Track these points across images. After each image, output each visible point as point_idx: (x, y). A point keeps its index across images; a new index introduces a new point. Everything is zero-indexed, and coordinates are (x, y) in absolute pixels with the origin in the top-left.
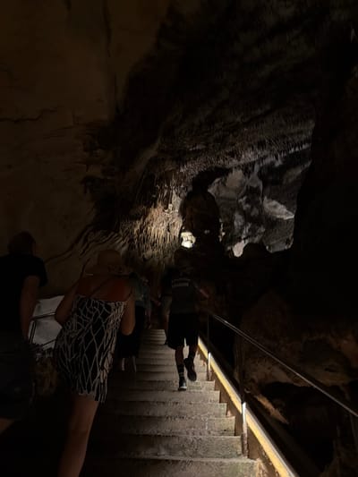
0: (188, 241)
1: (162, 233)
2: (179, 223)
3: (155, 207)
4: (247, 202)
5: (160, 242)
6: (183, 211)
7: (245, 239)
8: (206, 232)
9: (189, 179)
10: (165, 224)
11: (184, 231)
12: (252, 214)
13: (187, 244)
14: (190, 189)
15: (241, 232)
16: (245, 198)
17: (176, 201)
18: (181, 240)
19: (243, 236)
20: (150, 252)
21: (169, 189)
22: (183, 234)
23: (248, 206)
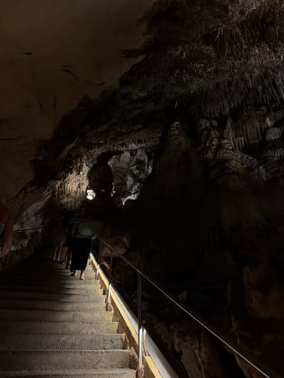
0: (91, 195)
1: (75, 189)
2: (86, 183)
3: (71, 173)
4: (137, 169)
5: (73, 194)
6: (89, 176)
7: (134, 194)
8: (103, 190)
9: (95, 156)
10: (77, 183)
11: (89, 189)
12: (141, 177)
13: (90, 198)
14: (95, 162)
15: (131, 189)
16: (135, 166)
17: (86, 169)
18: (87, 194)
19: (133, 192)
20: (65, 200)
21: (82, 162)
22: (88, 191)
23: (137, 171)
